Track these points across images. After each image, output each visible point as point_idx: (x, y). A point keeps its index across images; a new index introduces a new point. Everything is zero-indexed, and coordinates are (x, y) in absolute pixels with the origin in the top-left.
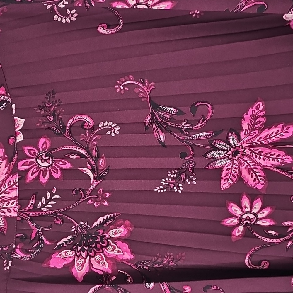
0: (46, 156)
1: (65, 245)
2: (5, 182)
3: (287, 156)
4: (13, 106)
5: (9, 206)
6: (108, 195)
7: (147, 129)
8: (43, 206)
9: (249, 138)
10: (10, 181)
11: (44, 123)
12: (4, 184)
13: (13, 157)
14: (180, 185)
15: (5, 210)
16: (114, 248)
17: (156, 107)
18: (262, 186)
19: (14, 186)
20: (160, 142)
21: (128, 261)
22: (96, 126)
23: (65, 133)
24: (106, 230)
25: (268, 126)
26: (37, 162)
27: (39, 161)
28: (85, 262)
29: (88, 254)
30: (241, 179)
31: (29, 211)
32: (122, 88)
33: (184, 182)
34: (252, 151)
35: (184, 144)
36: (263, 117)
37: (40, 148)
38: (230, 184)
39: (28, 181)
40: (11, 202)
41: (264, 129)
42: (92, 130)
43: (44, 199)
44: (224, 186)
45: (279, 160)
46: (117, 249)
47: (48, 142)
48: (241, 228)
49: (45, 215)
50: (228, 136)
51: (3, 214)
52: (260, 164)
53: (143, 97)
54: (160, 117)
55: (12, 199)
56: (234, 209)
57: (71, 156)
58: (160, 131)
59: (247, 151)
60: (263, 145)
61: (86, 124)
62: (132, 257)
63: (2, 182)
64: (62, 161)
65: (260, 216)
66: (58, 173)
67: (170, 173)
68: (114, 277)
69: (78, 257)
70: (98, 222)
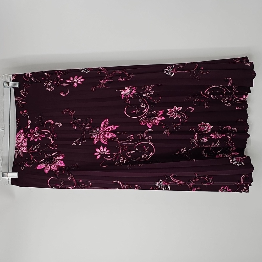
0: (37, 133)
1: (42, 162)
2: (23, 141)
3: (114, 135)
4: (28, 116)
5: (24, 148)
6: (57, 146)
7: (71, 125)
8: (35, 149)
9: (103, 129)
10: (25, 140)
11: (37, 122)
13: (26, 132)
14: (81, 143)
15: (23, 150)
16: (59, 163)
17: (75, 119)
18: (107, 143)
19: (26, 142)
20: (75, 129)
21: (63, 166)
22: (54, 124)
23: (44, 125)
24: (56, 157)
25: (109, 125)
27: (35, 134)
28: (49, 167)
29: (50, 165)
30: (100, 141)
31: (30, 151)
32: (65, 112)
33: (82, 142)
34: (103, 133)
35: (82, 130)
36: (108, 123)
37: (35, 130)
38: (97, 143)
39: (31, 140)
40: (25, 147)
41: (107, 127)
42: (53, 125)
43: (35, 147)
44: (95, 143)
45: (112, 136)
46: (60, 163)
47: (38, 128)
48: (100, 156)
49: (36, 152)
50: (96, 128)
51: (22, 151)
52: (106, 137)
53: (71, 115)
54: (76, 122)
55: (25, 146)
56: (98, 150)
58: (75, 126)
59: (102, 133)
60: (107, 132)
61: (51, 123)
62: (65, 165)
64: (42, 135)
65: (106, 152)
66: (40, 138)
67: (77, 139)
68: (58, 172)
69: (47, 166)
70: (53, 154)
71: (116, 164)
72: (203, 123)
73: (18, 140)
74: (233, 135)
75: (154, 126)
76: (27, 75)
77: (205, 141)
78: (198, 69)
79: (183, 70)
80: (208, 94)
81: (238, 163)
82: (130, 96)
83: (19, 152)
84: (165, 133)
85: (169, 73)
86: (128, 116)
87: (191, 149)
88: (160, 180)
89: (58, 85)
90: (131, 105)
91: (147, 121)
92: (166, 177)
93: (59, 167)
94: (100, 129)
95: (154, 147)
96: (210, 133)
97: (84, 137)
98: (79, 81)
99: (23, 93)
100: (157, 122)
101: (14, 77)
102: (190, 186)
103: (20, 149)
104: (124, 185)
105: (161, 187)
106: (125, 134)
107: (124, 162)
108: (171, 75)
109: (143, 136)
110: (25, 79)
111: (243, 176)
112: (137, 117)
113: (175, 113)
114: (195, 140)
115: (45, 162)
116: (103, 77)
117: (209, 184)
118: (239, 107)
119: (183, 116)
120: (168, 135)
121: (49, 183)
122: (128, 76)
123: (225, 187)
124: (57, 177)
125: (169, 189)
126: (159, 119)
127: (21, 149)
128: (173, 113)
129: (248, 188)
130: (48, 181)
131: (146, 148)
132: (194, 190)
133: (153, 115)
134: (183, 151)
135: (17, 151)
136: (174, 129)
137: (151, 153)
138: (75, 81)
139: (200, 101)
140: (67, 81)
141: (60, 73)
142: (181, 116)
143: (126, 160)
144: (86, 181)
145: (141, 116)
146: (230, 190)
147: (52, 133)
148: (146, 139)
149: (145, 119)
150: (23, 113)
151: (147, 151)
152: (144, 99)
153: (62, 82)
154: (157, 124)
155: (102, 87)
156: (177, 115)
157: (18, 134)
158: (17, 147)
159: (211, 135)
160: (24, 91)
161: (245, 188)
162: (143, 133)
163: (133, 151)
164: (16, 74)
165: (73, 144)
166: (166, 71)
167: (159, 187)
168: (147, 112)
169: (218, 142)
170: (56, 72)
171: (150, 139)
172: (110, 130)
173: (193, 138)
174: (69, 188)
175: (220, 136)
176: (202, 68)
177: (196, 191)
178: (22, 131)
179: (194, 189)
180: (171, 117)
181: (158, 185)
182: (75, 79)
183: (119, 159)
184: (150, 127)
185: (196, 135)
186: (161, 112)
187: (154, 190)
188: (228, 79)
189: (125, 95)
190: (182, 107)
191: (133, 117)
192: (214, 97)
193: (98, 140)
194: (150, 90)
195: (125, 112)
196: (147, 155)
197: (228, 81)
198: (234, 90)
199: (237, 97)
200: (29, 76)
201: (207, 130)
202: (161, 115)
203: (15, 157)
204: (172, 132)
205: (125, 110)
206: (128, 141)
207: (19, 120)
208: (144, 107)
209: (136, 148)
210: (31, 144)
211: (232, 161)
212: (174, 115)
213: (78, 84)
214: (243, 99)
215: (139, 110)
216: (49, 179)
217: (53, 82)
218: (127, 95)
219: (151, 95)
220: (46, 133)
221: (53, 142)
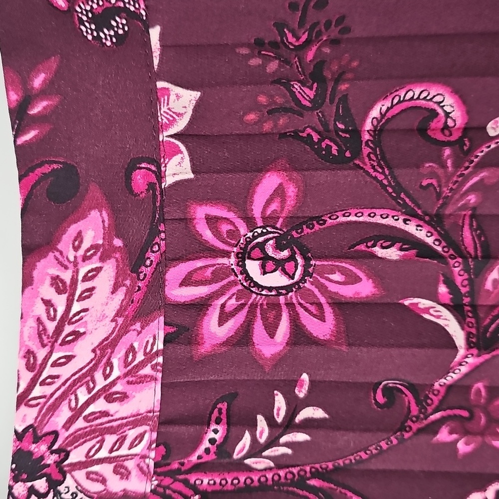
0: (279, 247)
2: (112, 352)
4: (155, 33)
5: (124, 451)
8: (256, 450)
10: (132, 349)
11: (273, 111)
12: (105, 360)
13: (148, 245)
15: (106, 470)
19: (147, 370)
23: (357, 153)
26: (245, 272)
31: (198, 468)
37: (257, 211)
39: (205, 348)
40: (132, 434)
43: (262, 422)
47: (291, 191)
49: (263, 487)
51: (96, 487)
55: (137, 420)
57: (379, 251)
63: (98, 352)
64: (343, 271)
66: (322, 319)
73: (41, 354)
127: (90, 461)
157: (47, 267)
158: (37, 440)
221: (475, 369)
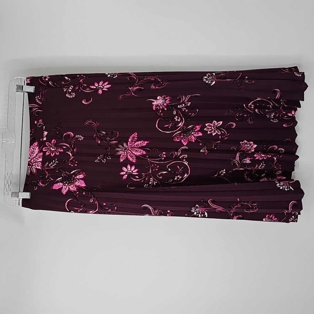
0: (54, 146)
1: (59, 181)
3: (144, 151)
4: (44, 127)
5: (38, 164)
6: (77, 162)
7: (94, 139)
8: (51, 165)
9: (131, 145)
10: (39, 155)
11: (54, 134)
13: (41, 146)
14: (105, 160)
15: (36, 166)
16: (79, 182)
17: (98, 131)
18: (135, 161)
19: (41, 157)
20: (98, 144)
21: (84, 187)
22: (74, 136)
23: (62, 138)
24: (76, 176)
25: (138, 141)
27: (51, 148)
28: (67, 187)
29: (68, 185)
30: (127, 158)
31: (45, 167)
32: (87, 123)
33: (106, 159)
34: (131, 149)
35: (107, 145)
36: (136, 138)
37: (52, 143)
38: (123, 160)
39: (46, 155)
40: (39, 163)
41: (136, 142)
42: (72, 138)
43: (52, 163)
44: (121, 161)
45: (141, 153)
46: (80, 183)
47: (55, 141)
48: (126, 175)
49: (52, 169)
50: (123, 143)
51: (36, 167)
52: (134, 154)
53: (94, 127)
54: (99, 135)
55: (40, 162)
56: (124, 169)
57: (64, 147)
58: (99, 140)
59: (130, 149)
60: (135, 148)
61: (71, 136)
62: (85, 185)
64: (60, 149)
65: (134, 172)
66: (58, 153)
67: (101, 155)
68: (78, 193)
69: (64, 185)
70: (73, 172)
71: (145, 186)
72: (246, 141)
73: (31, 154)
74: (280, 156)
75: (190, 142)
76: (44, 78)
77: (248, 162)
78: (242, 78)
79: (225, 78)
80: (253, 107)
81: (286, 187)
82: (162, 107)
83: (32, 169)
84: (202, 152)
85: (209, 81)
86: (160, 130)
87: (232, 171)
88: (197, 205)
89: (80, 91)
90: (164, 118)
91: (182, 137)
92: (204, 201)
93: (79, 188)
94: (127, 145)
95: (189, 168)
96: (253, 153)
97: (108, 153)
98: (105, 87)
99: (39, 99)
100: (193, 139)
101: (28, 80)
102: (231, 213)
103: (34, 164)
104: (154, 210)
105: (197, 214)
106: (156, 151)
107: (155, 184)
108: (212, 84)
109: (177, 154)
110: (41, 82)
111: (292, 202)
112: (170, 132)
113: (214, 129)
114: (237, 161)
115: (63, 181)
116: (132, 84)
117: (253, 211)
118: (286, 124)
119: (223, 132)
120: (206, 154)
121: (67, 205)
122: (161, 83)
123: (270, 215)
124: (76, 199)
125: (207, 216)
126: (196, 135)
128: (211, 128)
129: (297, 217)
130: (66, 203)
131: (180, 168)
132: (235, 219)
133: (189, 130)
134: (222, 173)
135: (30, 167)
136: (213, 147)
137: (185, 174)
138: (99, 87)
139: (243, 116)
140: (90, 86)
141: (82, 78)
142: (221, 132)
143: (157, 181)
144: (111, 205)
145: (175, 131)
146: (276, 219)
147: (71, 147)
148: (180, 157)
149: (180, 134)
150: (38, 122)
151: (181, 171)
152: (178, 111)
153: (85, 88)
154: (194, 141)
155: (132, 95)
156: (216, 131)
157: (32, 146)
158: (30, 162)
159: (255, 156)
160: (40, 97)
161: (293, 217)
162: (177, 151)
163: (164, 171)
164: (31, 77)
165: (95, 161)
166: (206, 79)
167: (195, 213)
168: (182, 127)
169: (263, 164)
170: (78, 76)
171: (185, 157)
172: (138, 147)
173: (235, 158)
174: (90, 212)
175: (265, 156)
176: (247, 77)
177: (237, 219)
178: (36, 144)
179: (235, 216)
180: (210, 133)
181: (194, 211)
182: (100, 85)
183: (149, 180)
184: (185, 144)
185: (238, 155)
186: (198, 128)
187: (189, 217)
188: (276, 91)
189: (157, 106)
190: (222, 122)
191: (166, 132)
192: (259, 111)
193: (125, 157)
194: (186, 101)
195: (157, 125)
196: (181, 177)
197: (276, 92)
198: (282, 103)
199: (284, 113)
200: (47, 79)
201: (251, 150)
202: (199, 131)
203: (27, 174)
204: (210, 151)
205: (157, 123)
206: (159, 159)
207: (33, 131)
208: (179, 120)
209: (168, 168)
210: (46, 159)
211: (279, 185)
212: (213, 131)
213: (103, 91)
214: (291, 115)
215: (173, 124)
216: (67, 201)
217: (75, 87)
218: (159, 106)
219: (187, 107)
220: (65, 147)
221: (73, 158)
